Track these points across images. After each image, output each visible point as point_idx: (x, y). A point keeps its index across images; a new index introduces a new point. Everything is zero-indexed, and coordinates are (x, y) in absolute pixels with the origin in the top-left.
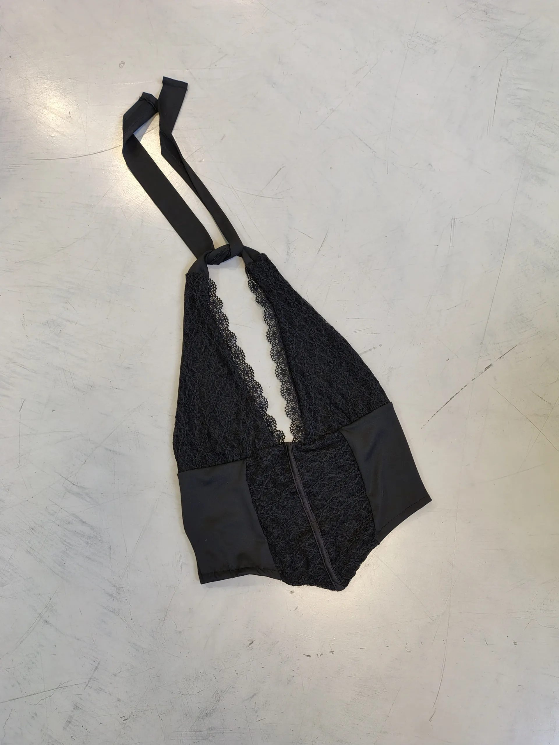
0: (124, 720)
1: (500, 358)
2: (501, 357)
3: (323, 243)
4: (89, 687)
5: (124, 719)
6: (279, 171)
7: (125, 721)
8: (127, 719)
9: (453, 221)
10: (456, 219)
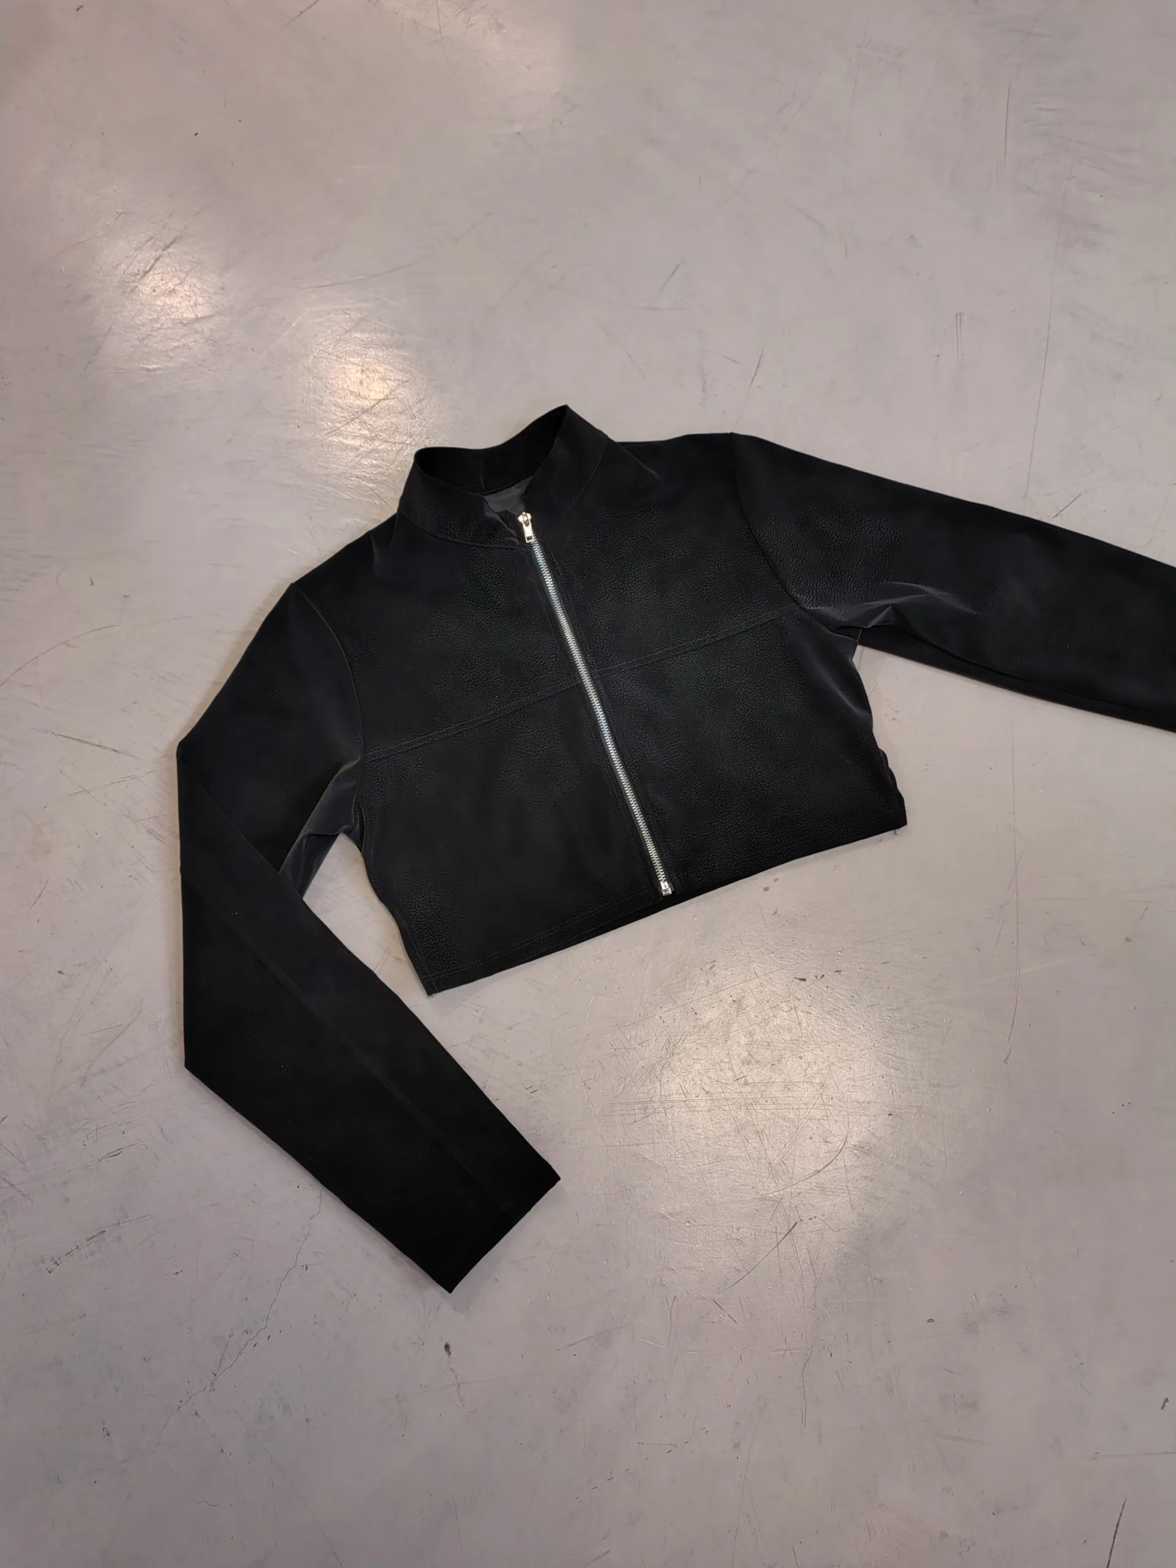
0: (531, 1093)
1: (1056, 516)
2: (1058, 514)
3: (757, 369)
4: (473, 1048)
5: (532, 1090)
6: (676, 269)
7: (533, 1095)
8: (536, 1091)
9: (959, 317)
10: (963, 314)
